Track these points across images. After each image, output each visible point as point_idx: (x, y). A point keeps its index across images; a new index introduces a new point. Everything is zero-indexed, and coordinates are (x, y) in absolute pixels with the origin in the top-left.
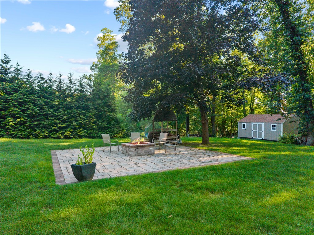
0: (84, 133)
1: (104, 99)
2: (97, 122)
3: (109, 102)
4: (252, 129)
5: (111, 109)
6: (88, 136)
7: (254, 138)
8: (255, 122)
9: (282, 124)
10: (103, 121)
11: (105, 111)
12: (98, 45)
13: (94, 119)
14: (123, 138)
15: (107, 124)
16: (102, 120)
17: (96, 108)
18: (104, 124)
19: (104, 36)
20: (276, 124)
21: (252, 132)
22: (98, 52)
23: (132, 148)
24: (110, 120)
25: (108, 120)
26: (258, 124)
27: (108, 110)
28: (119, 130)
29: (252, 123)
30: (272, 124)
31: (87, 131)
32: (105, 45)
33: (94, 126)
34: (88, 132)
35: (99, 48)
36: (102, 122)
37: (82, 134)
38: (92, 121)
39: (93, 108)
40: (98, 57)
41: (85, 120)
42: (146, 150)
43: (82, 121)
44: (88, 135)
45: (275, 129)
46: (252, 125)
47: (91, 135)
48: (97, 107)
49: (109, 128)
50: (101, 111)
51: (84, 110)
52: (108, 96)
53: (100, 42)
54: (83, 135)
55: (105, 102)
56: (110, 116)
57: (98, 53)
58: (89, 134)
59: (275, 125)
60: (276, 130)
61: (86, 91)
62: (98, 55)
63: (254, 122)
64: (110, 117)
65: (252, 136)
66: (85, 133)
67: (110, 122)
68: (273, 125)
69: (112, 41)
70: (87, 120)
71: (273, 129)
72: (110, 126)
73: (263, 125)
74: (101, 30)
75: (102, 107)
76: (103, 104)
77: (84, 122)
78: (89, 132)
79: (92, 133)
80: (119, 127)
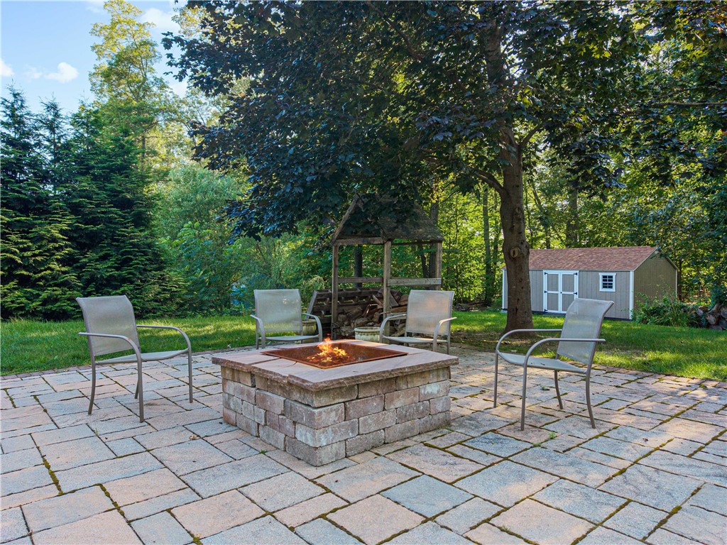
0: (24, 300)
1: (107, 179)
2: (79, 259)
3: (128, 191)
4: (545, 288)
5: (134, 215)
6: (40, 311)
7: (549, 311)
8: (554, 269)
9: (632, 274)
10: (105, 258)
11: (110, 221)
12: (93, 48)
13: (66, 246)
14: (179, 316)
15: (117, 269)
16: (101, 254)
17: (75, 209)
18: (105, 269)
19: (114, 24)
20: (614, 275)
21: (545, 296)
22: (94, 71)
23: (324, 400)
24: (129, 253)
25: (122, 254)
26: (560, 273)
27: (123, 217)
28: (164, 290)
29: (544, 271)
30: (601, 275)
31: (35, 292)
32: (117, 51)
33: (64, 273)
34: (38, 295)
35: (97, 56)
36: (97, 260)
37: (13, 302)
38: (58, 256)
39: (61, 208)
40: (94, 84)
41: (28, 249)
42: (408, 401)
43: (14, 253)
44: (40, 308)
45: (611, 287)
46: (545, 277)
47: (54, 307)
48: (79, 205)
49: (124, 280)
50: (94, 221)
51: (25, 211)
52: (123, 169)
53: (100, 41)
54: (22, 308)
55: (112, 190)
56: (131, 238)
57: (94, 74)
58: (45, 302)
59: (612, 277)
60: (613, 290)
61: (39, 144)
62: (94, 80)
63: (549, 269)
64: (131, 244)
65: (545, 306)
66: (27, 298)
67: (132, 260)
68: (604, 277)
69: (138, 40)
70: (37, 252)
71: (604, 287)
72: (130, 273)
73: (576, 278)
74: (106, 5)
75: (98, 206)
76: (103, 195)
77: (22, 258)
78: (44, 295)
79: (56, 300)
80: (163, 278)
